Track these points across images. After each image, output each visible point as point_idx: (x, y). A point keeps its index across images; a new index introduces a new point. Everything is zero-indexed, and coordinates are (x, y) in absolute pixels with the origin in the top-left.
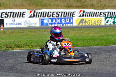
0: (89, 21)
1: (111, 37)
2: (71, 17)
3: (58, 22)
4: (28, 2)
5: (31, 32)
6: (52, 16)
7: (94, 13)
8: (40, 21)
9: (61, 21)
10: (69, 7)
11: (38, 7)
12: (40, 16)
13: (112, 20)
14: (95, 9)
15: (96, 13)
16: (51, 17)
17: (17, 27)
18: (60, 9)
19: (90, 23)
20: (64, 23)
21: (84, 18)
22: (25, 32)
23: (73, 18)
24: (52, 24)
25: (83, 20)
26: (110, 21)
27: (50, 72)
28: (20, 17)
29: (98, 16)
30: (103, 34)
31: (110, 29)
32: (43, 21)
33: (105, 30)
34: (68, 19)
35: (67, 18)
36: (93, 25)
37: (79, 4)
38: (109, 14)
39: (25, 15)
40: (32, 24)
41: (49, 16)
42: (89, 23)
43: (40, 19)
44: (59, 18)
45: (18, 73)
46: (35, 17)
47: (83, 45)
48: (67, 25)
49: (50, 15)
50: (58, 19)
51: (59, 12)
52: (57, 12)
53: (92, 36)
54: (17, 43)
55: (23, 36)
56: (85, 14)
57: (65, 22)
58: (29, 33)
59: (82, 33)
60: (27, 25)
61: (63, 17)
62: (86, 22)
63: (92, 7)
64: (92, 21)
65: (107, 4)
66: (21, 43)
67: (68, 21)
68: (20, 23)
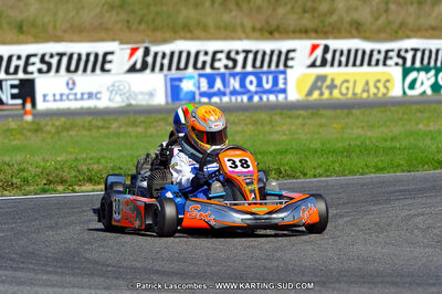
0: (347, 81)
1: (428, 141)
2: (281, 67)
3: (231, 88)
4: (124, 16)
5: (134, 124)
6: (212, 67)
7: (364, 52)
8: (169, 84)
9: (242, 84)
10: (272, 32)
11: (159, 35)
12: (166, 67)
13: (428, 79)
14: (366, 38)
15: (372, 52)
16: (208, 70)
17: (82, 108)
18: (240, 39)
19: (348, 88)
20: (256, 93)
21: (326, 70)
22: (115, 125)
23: (289, 71)
24: (210, 96)
25: (322, 78)
26: (422, 83)
27: (208, 270)
28: (93, 70)
29: (377, 64)
30: (396, 130)
31: (421, 112)
32: (178, 86)
33: (404, 113)
34: (271, 77)
35: (264, 73)
36: (361, 98)
37: (307, 21)
38: (419, 55)
39: (110, 62)
40: (140, 97)
41: (199, 65)
42: (344, 91)
43: (166, 76)
44: (237, 74)
45: (93, 274)
46: (148, 71)
47: (326, 171)
48: (265, 97)
49: (204, 63)
50: (234, 75)
51: (237, 53)
52: (229, 53)
53: (356, 139)
54: (84, 168)
55: (106, 141)
56: (329, 56)
57: (259, 89)
58: (130, 129)
59: (321, 126)
60: (118, 98)
61: (249, 68)
62: (335, 87)
63: (354, 32)
64: (355, 82)
65: (411, 20)
66: (101, 167)
67: (267, 82)
68: (94, 92)
